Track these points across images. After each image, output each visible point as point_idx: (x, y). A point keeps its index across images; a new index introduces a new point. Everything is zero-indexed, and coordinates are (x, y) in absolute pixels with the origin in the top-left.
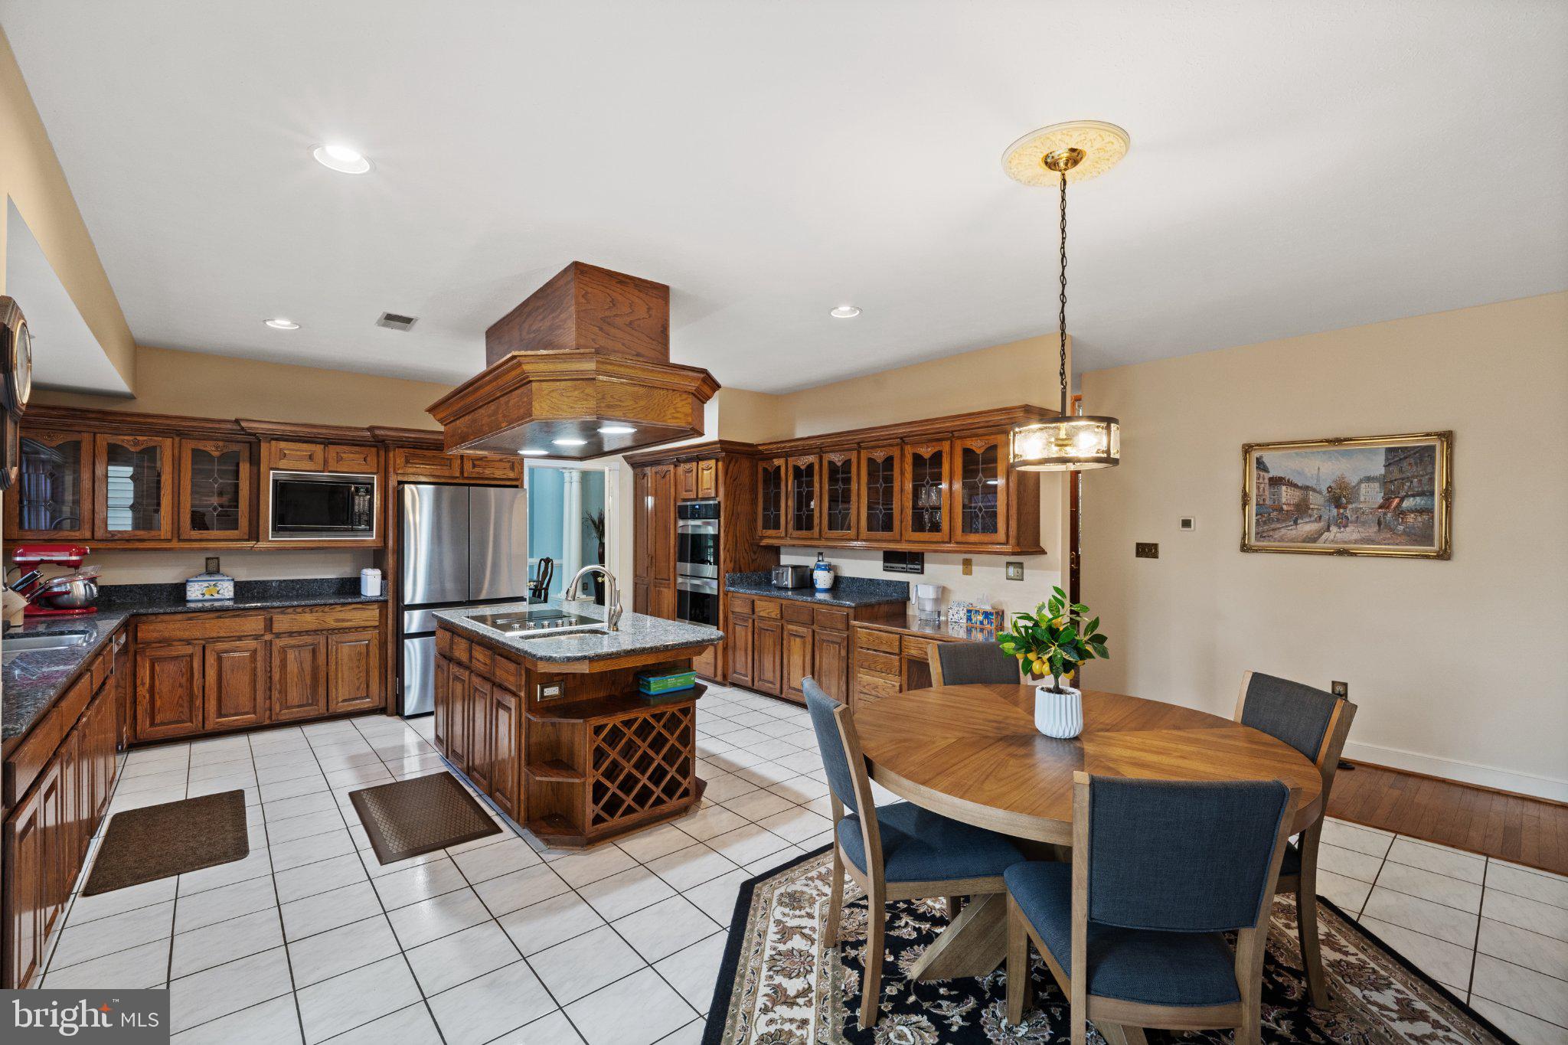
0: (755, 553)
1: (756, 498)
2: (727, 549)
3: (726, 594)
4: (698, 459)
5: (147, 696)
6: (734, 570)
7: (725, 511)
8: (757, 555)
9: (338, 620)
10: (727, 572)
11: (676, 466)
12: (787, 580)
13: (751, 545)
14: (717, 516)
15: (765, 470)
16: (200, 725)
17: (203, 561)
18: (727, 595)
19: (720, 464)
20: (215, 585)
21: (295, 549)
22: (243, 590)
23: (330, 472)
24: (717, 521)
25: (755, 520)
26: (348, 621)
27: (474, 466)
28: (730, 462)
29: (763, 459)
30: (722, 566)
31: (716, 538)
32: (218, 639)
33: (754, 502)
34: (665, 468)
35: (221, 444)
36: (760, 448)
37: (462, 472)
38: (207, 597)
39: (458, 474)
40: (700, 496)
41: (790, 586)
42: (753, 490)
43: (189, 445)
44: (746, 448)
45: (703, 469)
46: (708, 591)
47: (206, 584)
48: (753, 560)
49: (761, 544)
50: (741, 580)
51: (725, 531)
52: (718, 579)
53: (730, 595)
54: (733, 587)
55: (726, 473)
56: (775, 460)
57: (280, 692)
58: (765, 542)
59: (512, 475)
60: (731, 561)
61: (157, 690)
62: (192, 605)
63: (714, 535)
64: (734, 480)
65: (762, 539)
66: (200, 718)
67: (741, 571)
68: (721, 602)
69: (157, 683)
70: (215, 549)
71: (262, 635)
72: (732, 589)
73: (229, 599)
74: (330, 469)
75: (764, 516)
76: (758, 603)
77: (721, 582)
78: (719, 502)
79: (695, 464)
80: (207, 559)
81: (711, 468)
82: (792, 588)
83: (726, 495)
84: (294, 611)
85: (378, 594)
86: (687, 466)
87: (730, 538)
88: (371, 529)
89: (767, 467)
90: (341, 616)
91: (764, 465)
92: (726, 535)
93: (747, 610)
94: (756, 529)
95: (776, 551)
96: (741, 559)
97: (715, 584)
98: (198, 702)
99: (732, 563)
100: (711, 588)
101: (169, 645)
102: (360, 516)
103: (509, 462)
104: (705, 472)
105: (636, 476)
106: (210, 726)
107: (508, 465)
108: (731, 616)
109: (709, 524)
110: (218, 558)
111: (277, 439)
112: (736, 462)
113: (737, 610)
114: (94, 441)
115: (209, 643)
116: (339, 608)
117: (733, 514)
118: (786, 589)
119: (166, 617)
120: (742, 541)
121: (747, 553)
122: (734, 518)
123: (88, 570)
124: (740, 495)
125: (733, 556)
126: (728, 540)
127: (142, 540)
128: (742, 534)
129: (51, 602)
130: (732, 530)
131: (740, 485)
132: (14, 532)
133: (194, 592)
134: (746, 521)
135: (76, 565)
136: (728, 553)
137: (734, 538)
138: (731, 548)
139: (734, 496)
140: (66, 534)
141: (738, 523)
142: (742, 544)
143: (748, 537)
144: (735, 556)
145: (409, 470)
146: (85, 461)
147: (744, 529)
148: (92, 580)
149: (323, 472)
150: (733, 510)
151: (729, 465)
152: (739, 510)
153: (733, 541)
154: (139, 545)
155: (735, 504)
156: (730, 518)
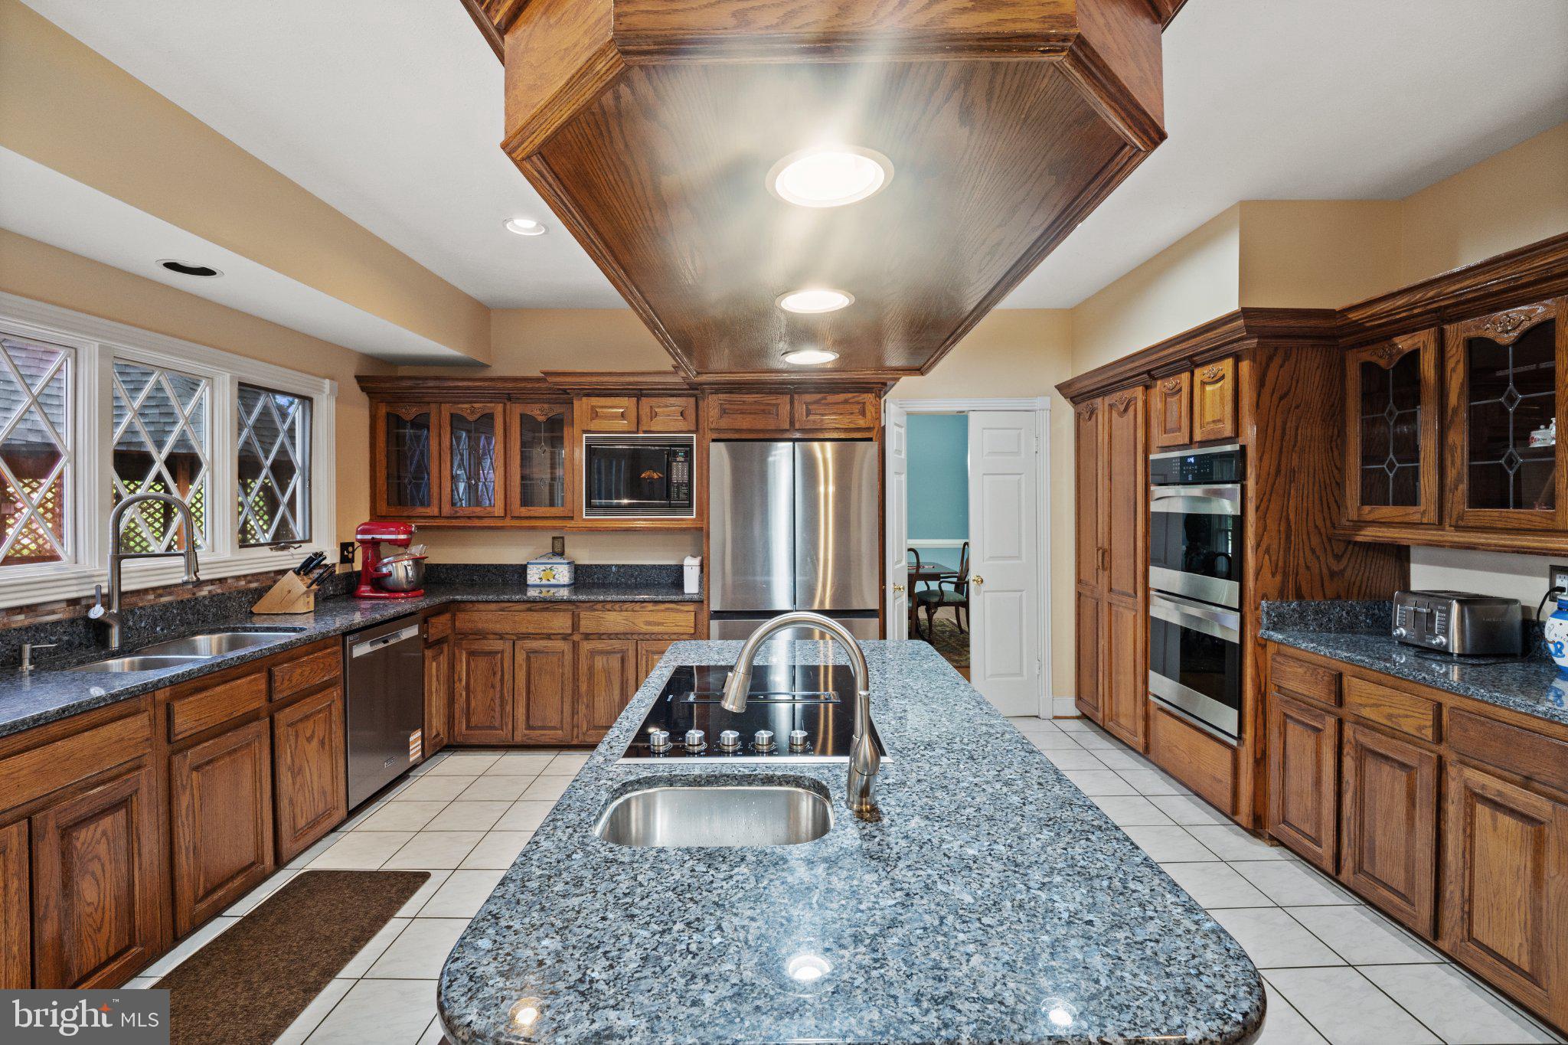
0: (1338, 558)
1: (1342, 433)
2: (1264, 546)
3: (1262, 644)
4: (1191, 363)
5: (464, 693)
6: (1282, 594)
7: (1259, 468)
8: (1344, 562)
9: (648, 623)
10: (1264, 597)
11: (1147, 388)
12: (1446, 632)
13: (1330, 540)
14: (1241, 478)
15: (1367, 368)
16: (510, 735)
17: (550, 541)
18: (1264, 647)
19: (1245, 366)
20: (551, 569)
21: (602, 530)
22: (583, 577)
23: (645, 432)
24: (1238, 487)
25: (1340, 485)
26: (659, 624)
27: (809, 413)
28: (1270, 358)
29: (1361, 345)
30: (1250, 583)
31: (1240, 521)
32: (527, 636)
33: (1336, 441)
34: (1127, 394)
35: (546, 406)
36: (1353, 316)
37: (793, 424)
38: (544, 582)
39: (787, 427)
40: (1197, 437)
41: (1455, 647)
42: (1335, 416)
43: (517, 410)
44: (1312, 323)
45: (1204, 384)
46: (1217, 633)
47: (542, 567)
48: (1333, 574)
49: (1359, 539)
50: (1302, 617)
51: (1257, 508)
52: (1240, 610)
53: (1271, 649)
54: (1280, 630)
55: (1260, 383)
56: (1397, 340)
57: (587, 706)
58: (1369, 534)
59: (862, 423)
60: (1273, 575)
61: (472, 686)
62: (532, 593)
63: (1234, 517)
64: (1281, 398)
65: (1361, 528)
66: (510, 727)
67: (1299, 596)
68: (1249, 661)
69: (472, 681)
70: (562, 528)
71: (571, 635)
72: (1278, 636)
73: (564, 586)
74: (645, 429)
75: (1365, 474)
76: (1351, 684)
77: (1249, 618)
78: (1243, 448)
79: (1186, 376)
80: (554, 538)
81: (1223, 377)
82: (1459, 655)
83: (1262, 434)
84: (603, 607)
85: (696, 591)
86: (1170, 383)
87: (1272, 525)
88: (690, 505)
89: (1374, 359)
90: (652, 618)
91: (1366, 355)
92: (1262, 517)
93: (1318, 692)
94: (1340, 504)
95: (1400, 555)
96: (1302, 570)
97: (1233, 620)
98: (509, 708)
99: (1279, 578)
100: (1227, 628)
101: (485, 638)
102: (678, 487)
103: (858, 403)
104: (1209, 388)
105: (1078, 416)
106: (519, 738)
107: (856, 408)
108: (1273, 695)
109: (1219, 494)
110: (563, 538)
111: (588, 395)
112: (1286, 358)
113: (1292, 685)
114: (440, 412)
115: (519, 639)
116: (650, 607)
117: (1278, 471)
118: (1443, 652)
119: (481, 606)
120: (1305, 532)
121: (1318, 558)
122: (1281, 480)
123: (417, 550)
124: (1297, 429)
125: (1280, 564)
126: (1265, 529)
127: (480, 518)
128: (1304, 516)
129: (380, 583)
130: (1275, 507)
131: (1297, 407)
132: (383, 508)
133: (533, 576)
134: (1316, 488)
135: (405, 544)
136: (1267, 557)
137: (1283, 525)
138: (1275, 546)
139: (1278, 432)
140: (421, 510)
141: (1293, 492)
142: (1305, 537)
143: (1320, 523)
144: (1285, 562)
145: (724, 423)
146: (433, 433)
147: (1310, 505)
148: (417, 561)
149: (637, 432)
150: (1279, 465)
151: (1268, 366)
152: (1295, 462)
153: (1279, 531)
154: (477, 523)
155: (1284, 449)
156: (1271, 481)
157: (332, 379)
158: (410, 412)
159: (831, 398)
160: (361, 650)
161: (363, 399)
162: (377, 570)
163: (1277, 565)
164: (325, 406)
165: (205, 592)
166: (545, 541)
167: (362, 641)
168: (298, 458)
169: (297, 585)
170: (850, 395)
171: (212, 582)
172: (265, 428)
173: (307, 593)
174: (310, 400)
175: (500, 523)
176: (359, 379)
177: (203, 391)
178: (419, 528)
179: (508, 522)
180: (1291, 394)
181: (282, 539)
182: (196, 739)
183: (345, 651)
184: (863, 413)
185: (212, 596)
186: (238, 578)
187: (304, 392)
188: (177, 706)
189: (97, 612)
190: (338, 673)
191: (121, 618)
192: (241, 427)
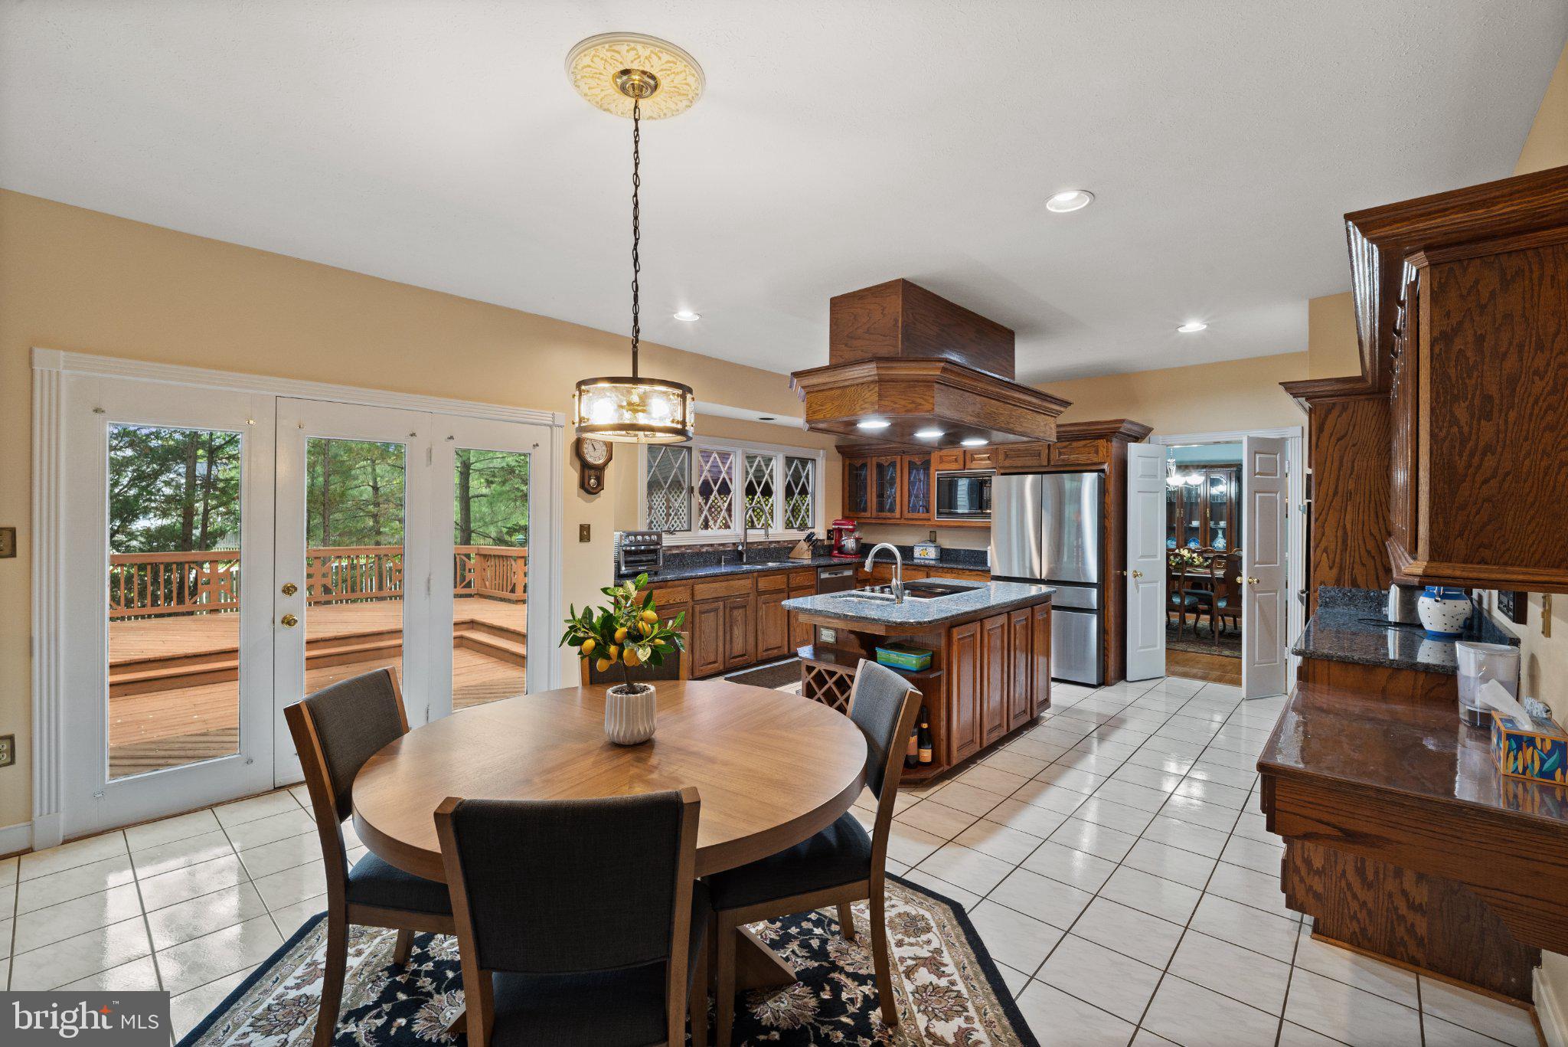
2: (1321, 548)
7: (1319, 490)
10: (1322, 583)
12: (1390, 607)
13: (1381, 543)
17: (928, 533)
19: (1313, 417)
20: (927, 550)
21: (946, 527)
22: (945, 555)
23: (968, 469)
27: (1060, 454)
35: (921, 456)
36: (1369, 382)
37: (1049, 461)
38: (923, 557)
39: (1045, 463)
41: (1392, 618)
43: (907, 459)
47: (923, 549)
50: (1352, 600)
51: (1316, 520)
54: (1326, 608)
59: (1096, 460)
60: (1331, 567)
62: (916, 561)
73: (933, 559)
74: (969, 467)
80: (930, 532)
82: (1394, 623)
83: (1321, 464)
87: (1329, 531)
92: (1321, 526)
96: (1357, 565)
99: (1335, 571)
102: (987, 502)
103: (1094, 446)
107: (1092, 450)
110: (936, 532)
112: (1344, 411)
114: (872, 462)
117: (1335, 493)
118: (1386, 623)
119: (885, 565)
120: (1360, 538)
121: (1373, 557)
122: (1338, 498)
123: (857, 534)
124: (1353, 462)
125: (1337, 560)
126: (1323, 535)
127: (890, 519)
128: (1360, 527)
129: (841, 549)
130: (1332, 518)
131: (1354, 445)
132: (847, 513)
133: (917, 553)
134: (1372, 504)
135: (852, 531)
136: (1325, 555)
137: (1340, 533)
138: (1332, 547)
139: (1336, 464)
140: (863, 514)
141: (1349, 508)
142: (1361, 542)
143: (1375, 531)
144: (1341, 559)
145: (1007, 463)
146: (869, 470)
147: (1366, 518)
148: (857, 540)
149: (964, 469)
150: (1337, 487)
151: (1326, 416)
152: (1351, 486)
153: (1337, 537)
154: (889, 522)
155: (1341, 478)
156: (1329, 498)
157: (824, 449)
158: (858, 462)
159: (1075, 444)
160: (824, 576)
161: (839, 457)
162: (840, 543)
163: (1334, 561)
164: (821, 463)
165: (773, 546)
166: (926, 535)
167: (824, 572)
168: (810, 490)
169: (804, 546)
170: (1088, 441)
171: (775, 542)
172: (796, 476)
173: (808, 550)
174: (815, 460)
175: (898, 522)
176: (837, 447)
177: (773, 462)
178: (858, 523)
179: (903, 521)
180: (1348, 437)
181: (803, 527)
182: (765, 593)
183: (817, 575)
184: (1097, 452)
185: (775, 548)
186: (784, 541)
187: (812, 457)
188: (759, 579)
189: (740, 548)
190: (815, 583)
191: (747, 551)
192: (787, 476)
